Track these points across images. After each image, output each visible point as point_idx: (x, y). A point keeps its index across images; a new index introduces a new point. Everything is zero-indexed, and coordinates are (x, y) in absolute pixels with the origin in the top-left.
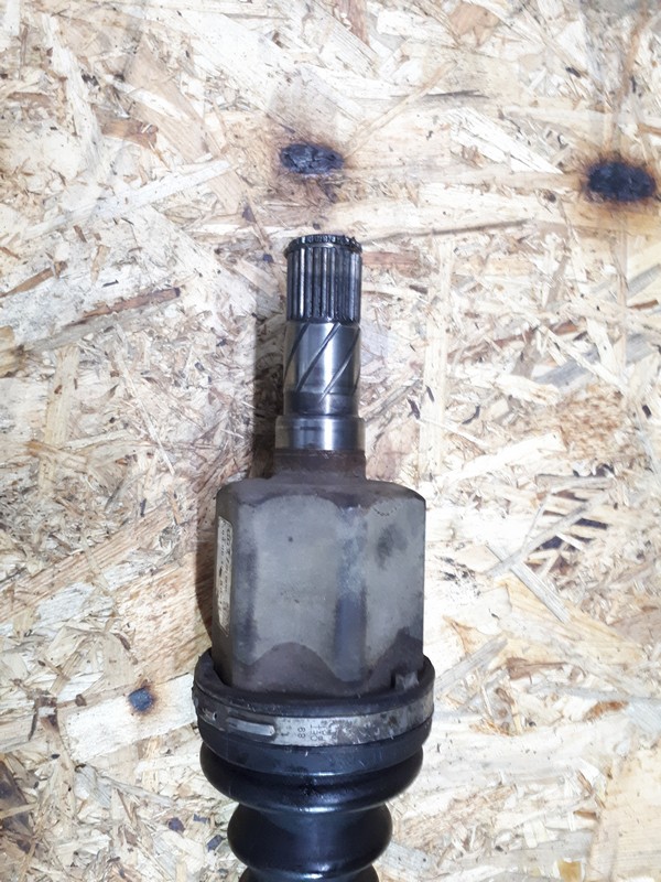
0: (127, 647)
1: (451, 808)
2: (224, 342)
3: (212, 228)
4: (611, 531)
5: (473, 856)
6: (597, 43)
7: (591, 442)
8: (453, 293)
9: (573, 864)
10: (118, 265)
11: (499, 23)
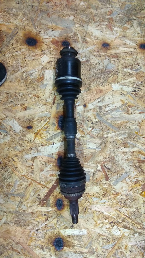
0: (83, 100)
1: (121, 123)
2: (95, 66)
3: (94, 53)
4: (143, 90)
5: (124, 129)
6: (141, 30)
7: (140, 79)
8: (122, 60)
9: (137, 132)
10: (84, 57)
11: (129, 28)
